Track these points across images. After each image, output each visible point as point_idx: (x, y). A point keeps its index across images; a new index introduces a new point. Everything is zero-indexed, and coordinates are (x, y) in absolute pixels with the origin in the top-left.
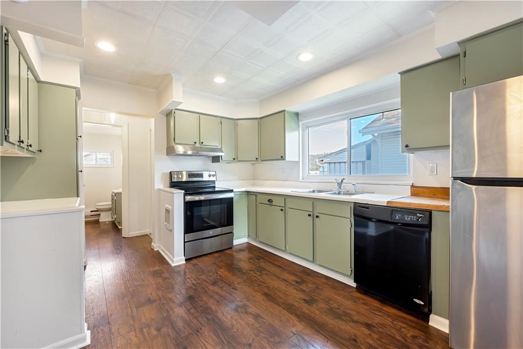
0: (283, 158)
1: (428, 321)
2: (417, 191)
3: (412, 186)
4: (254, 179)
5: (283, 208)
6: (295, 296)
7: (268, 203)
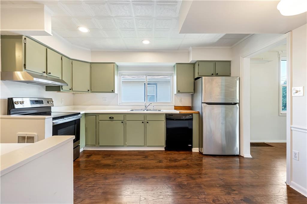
0: (113, 91)
1: (192, 151)
2: (176, 108)
3: (175, 106)
4: (74, 105)
5: (123, 121)
6: (153, 163)
7: (109, 119)
